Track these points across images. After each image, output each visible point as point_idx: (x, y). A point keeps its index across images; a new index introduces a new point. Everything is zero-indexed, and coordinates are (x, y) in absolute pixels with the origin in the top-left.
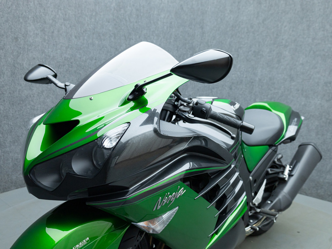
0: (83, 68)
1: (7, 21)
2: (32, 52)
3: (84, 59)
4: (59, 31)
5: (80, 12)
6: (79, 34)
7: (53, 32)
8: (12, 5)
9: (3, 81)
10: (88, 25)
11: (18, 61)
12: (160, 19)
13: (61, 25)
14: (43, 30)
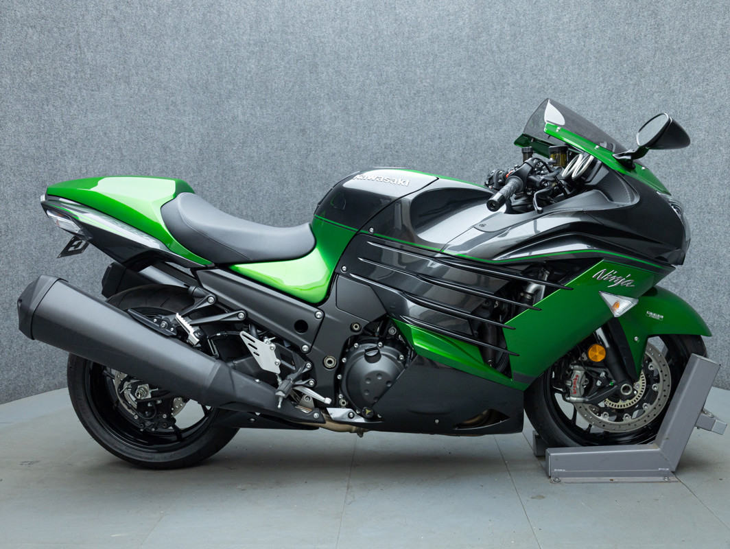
0: (418, 157)
1: (287, 110)
2: (329, 146)
3: (419, 142)
4: (371, 105)
5: (405, 63)
6: (407, 101)
7: (362, 108)
8: (293, 86)
9: (288, 193)
10: (421, 81)
11: (309, 162)
12: (561, 27)
13: (375, 94)
14: (346, 109)
